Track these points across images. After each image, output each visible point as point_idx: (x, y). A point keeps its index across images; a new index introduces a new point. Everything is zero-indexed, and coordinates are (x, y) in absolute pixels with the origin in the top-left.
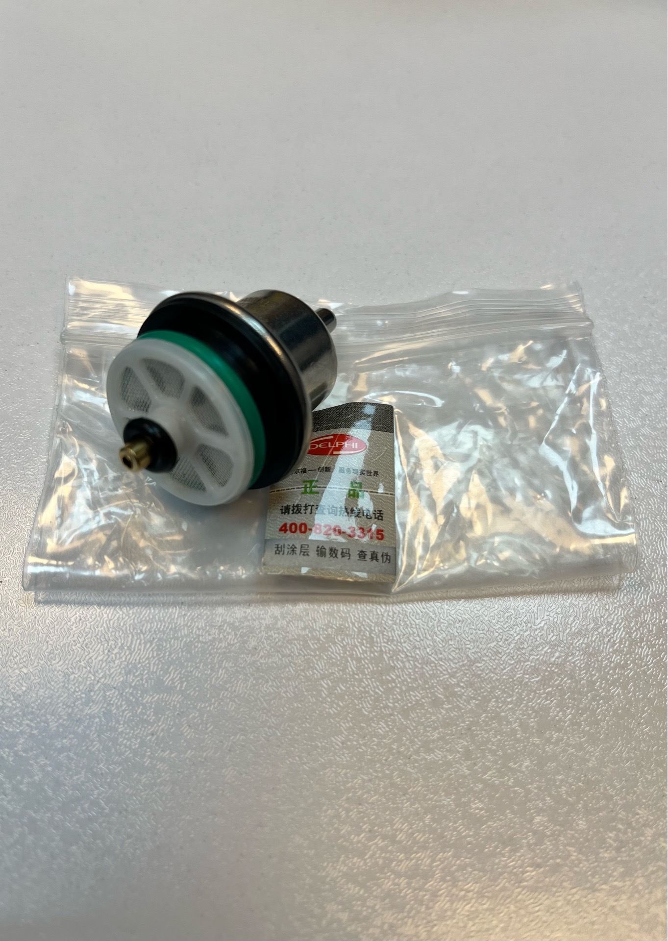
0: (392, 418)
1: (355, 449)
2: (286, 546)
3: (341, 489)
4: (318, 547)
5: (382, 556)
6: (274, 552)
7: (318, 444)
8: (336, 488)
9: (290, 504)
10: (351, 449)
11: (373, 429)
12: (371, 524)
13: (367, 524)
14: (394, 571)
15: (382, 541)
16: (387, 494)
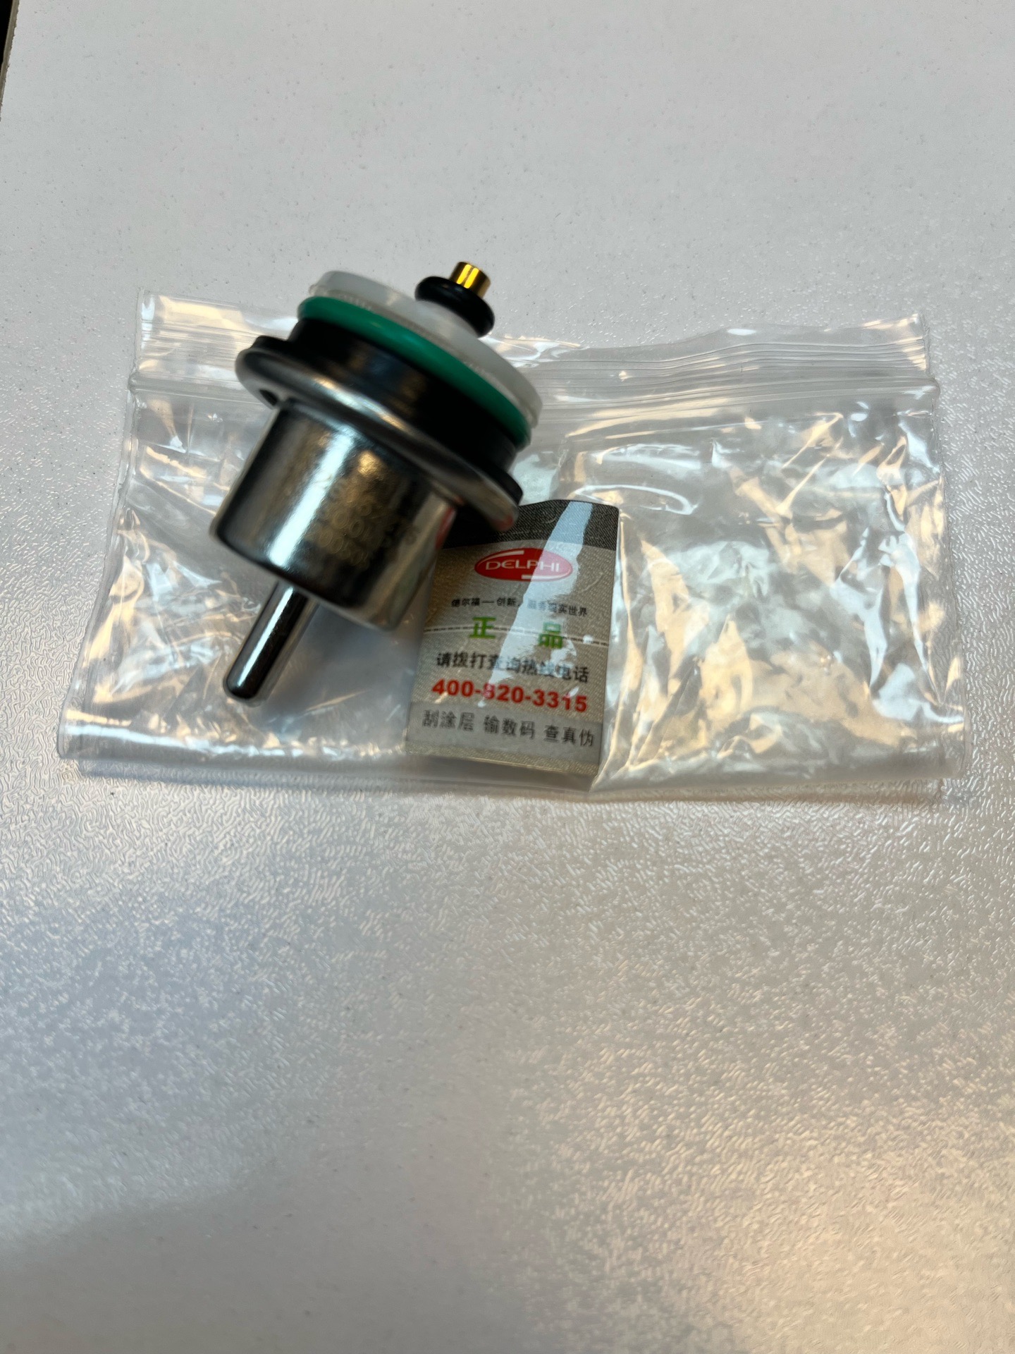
0: (616, 527)
1: (555, 573)
2: (440, 714)
3: (529, 632)
4: (487, 718)
5: (582, 735)
6: (421, 722)
7: (501, 562)
8: (521, 631)
9: (452, 651)
10: (547, 571)
11: (587, 542)
12: (568, 688)
13: (563, 687)
14: (598, 758)
15: (583, 714)
16: (598, 643)
